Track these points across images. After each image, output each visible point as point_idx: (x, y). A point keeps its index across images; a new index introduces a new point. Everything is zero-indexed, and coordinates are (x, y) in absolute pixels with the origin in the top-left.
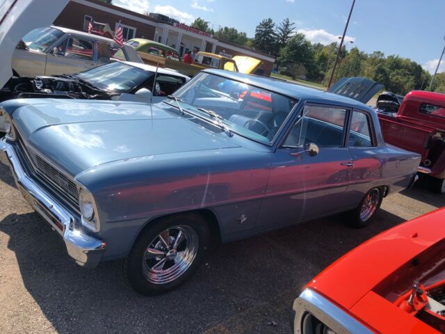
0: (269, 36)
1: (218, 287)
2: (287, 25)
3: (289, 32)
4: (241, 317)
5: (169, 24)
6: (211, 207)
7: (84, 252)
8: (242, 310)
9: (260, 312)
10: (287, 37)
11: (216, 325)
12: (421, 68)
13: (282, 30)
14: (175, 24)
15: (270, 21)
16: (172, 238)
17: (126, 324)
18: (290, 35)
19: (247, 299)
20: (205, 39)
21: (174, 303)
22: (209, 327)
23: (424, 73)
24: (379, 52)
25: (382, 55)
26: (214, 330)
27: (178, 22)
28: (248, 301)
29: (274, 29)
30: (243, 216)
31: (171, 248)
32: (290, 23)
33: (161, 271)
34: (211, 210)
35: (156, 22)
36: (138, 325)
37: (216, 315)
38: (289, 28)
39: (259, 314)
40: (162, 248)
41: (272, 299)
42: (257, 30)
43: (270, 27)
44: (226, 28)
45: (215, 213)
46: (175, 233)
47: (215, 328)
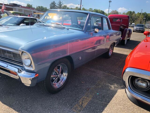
0: (55, 7)
1: (76, 85)
2: (60, 3)
3: (61, 5)
4: (89, 92)
5: (18, 7)
6: (70, 55)
7: (30, 79)
8: (88, 90)
9: (94, 89)
10: (61, 7)
11: (83, 97)
12: (104, 12)
13: (59, 5)
14: (20, 6)
15: (54, 2)
16: (58, 70)
17: (50, 105)
18: (62, 6)
19: (88, 86)
20: (32, 10)
21: (64, 94)
22: (81, 98)
23: (105, 14)
24: (91, 9)
25: (92, 9)
26: (83, 99)
27: (21, 6)
28: (88, 87)
29: (56, 4)
30: (80, 57)
31: (59, 73)
32: (61, 2)
33: (56, 83)
34: (71, 56)
35: (13, 6)
36: (55, 105)
37: (81, 94)
38: (61, 4)
39: (94, 90)
40: (55, 74)
41: (95, 84)
42: (50, 6)
43: (55, 4)
44: (39, 7)
45: (72, 57)
46: (59, 68)
47: (83, 98)
